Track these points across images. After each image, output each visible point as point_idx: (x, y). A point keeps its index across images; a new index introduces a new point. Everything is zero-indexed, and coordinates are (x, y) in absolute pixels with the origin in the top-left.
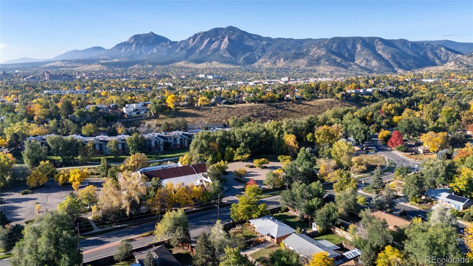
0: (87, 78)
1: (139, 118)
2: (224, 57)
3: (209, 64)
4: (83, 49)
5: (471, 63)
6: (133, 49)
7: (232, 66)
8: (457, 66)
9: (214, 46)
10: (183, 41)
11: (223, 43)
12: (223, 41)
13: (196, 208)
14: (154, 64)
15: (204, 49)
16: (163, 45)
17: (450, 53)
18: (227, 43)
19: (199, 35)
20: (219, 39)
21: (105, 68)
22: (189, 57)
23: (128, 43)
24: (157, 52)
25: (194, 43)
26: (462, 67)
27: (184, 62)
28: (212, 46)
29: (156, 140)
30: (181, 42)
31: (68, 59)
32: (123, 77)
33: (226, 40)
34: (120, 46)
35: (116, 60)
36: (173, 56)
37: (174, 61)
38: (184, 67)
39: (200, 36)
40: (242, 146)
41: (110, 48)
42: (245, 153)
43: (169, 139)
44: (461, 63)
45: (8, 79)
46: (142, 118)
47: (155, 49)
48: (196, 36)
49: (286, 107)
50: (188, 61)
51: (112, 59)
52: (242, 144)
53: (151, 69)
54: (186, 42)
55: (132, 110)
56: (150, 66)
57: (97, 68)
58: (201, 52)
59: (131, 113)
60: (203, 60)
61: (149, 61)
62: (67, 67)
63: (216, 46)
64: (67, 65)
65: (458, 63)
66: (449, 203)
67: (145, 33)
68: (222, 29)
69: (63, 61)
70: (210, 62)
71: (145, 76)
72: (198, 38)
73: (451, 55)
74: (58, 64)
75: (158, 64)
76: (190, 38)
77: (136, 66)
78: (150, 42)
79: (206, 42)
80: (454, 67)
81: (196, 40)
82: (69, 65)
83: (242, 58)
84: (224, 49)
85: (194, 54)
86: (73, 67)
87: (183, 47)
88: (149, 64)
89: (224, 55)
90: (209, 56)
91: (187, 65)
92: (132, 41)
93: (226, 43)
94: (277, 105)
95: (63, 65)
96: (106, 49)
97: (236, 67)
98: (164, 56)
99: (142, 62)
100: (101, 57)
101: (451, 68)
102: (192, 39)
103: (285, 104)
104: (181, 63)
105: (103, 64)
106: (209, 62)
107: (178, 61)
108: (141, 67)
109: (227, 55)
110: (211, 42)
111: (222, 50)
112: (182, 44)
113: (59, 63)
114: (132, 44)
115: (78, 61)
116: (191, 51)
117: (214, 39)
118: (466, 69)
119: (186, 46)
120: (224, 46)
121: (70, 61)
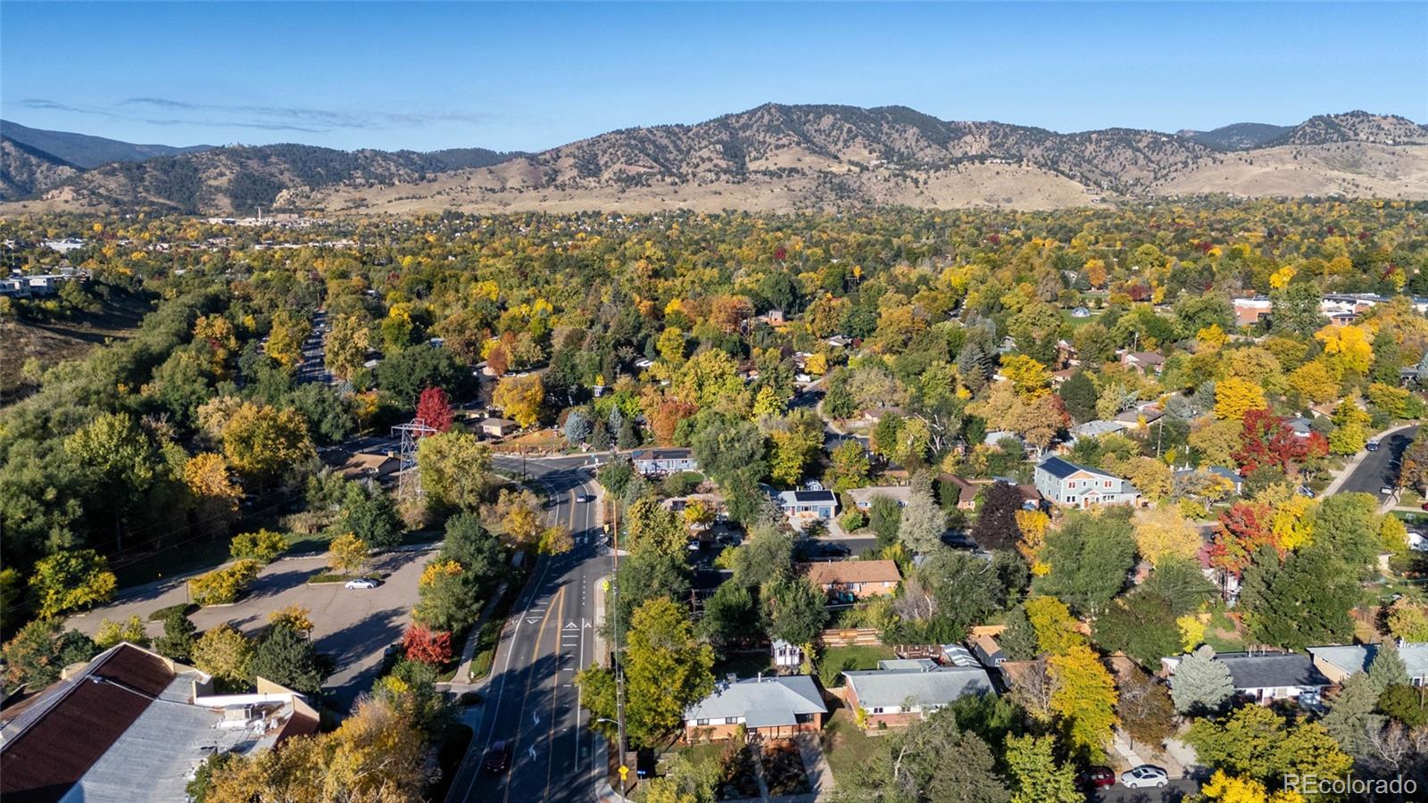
5: (118, 192)
8: (85, 202)
17: (34, 160)
26: (100, 203)
40: (60, 548)
44: (94, 193)
65: (85, 192)
66: (806, 509)
73: (39, 166)
80: (77, 204)
101: (68, 208)
118: (114, 210)
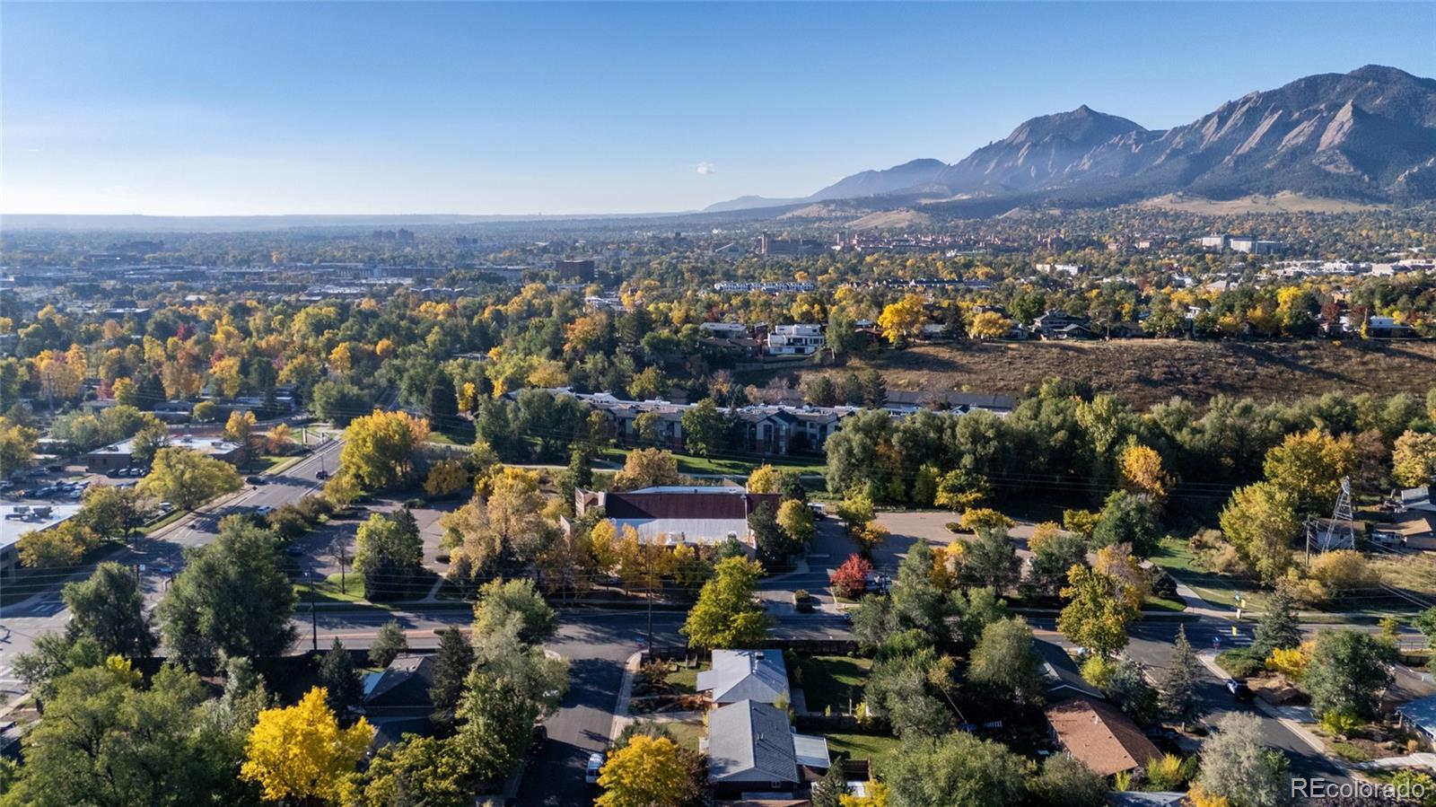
0: (859, 249)
1: (793, 364)
2: (1329, 173)
3: (1262, 200)
4: (887, 167)
6: (1020, 161)
7: (1353, 208)
9: (1294, 138)
10: (1183, 128)
11: (1333, 125)
12: (1331, 119)
13: (667, 599)
14: (1069, 205)
15: (1253, 150)
16: (1113, 146)
18: (1346, 127)
19: (1244, 103)
20: (1316, 112)
21: (924, 220)
22: (1197, 181)
23: (1008, 145)
24: (1091, 168)
25: (1223, 132)
27: (1171, 196)
28: (1286, 138)
29: (768, 423)
30: (1176, 131)
31: (839, 198)
32: (951, 247)
33: (1345, 114)
34: (983, 154)
35: (965, 197)
36: (1140, 177)
37: (1139, 195)
38: (1165, 215)
39: (1245, 108)
40: (965, 467)
41: (957, 162)
42: (971, 486)
43: (808, 424)
45: (681, 253)
46: (801, 363)
47: (1085, 160)
48: (1231, 107)
49: (1306, 357)
50: (1185, 193)
51: (955, 192)
52: (967, 460)
53: (1055, 222)
54: (1194, 130)
55: (786, 341)
56: (1056, 212)
57: (904, 221)
58: (1241, 160)
59: (780, 349)
60: (1244, 187)
61: (1055, 199)
62: (830, 220)
63: (1301, 139)
64: (834, 214)
67: (1062, 111)
68: (1336, 78)
69: (826, 203)
70: (1270, 192)
71: (1023, 242)
72: (1237, 115)
74: (812, 211)
75: (1082, 205)
76: (1207, 118)
77: (1014, 213)
78: (1076, 136)
79: (1266, 125)
81: (1230, 122)
82: (839, 214)
83: (1401, 178)
84: (1331, 147)
85: (1216, 169)
86: (847, 219)
87: (1180, 146)
88: (1053, 205)
89: (1331, 168)
90: (1271, 172)
91: (1179, 207)
92: (1022, 137)
93: (1342, 124)
94: (1271, 349)
95: (824, 213)
96: (947, 164)
97: (1370, 208)
98: (1113, 178)
99: (1032, 202)
100: (926, 190)
102: (1216, 119)
103: (1305, 347)
104: (1163, 202)
105: (922, 209)
106: (1265, 194)
107: (1154, 195)
108: (1027, 214)
109: (1345, 168)
110: (1284, 127)
111: (1324, 152)
112: (1178, 139)
113: (815, 208)
114: (1019, 147)
115: (862, 203)
116: (1205, 159)
117: (1296, 115)
119: (1189, 145)
120: (1332, 136)
121: (842, 204)
